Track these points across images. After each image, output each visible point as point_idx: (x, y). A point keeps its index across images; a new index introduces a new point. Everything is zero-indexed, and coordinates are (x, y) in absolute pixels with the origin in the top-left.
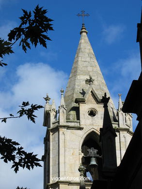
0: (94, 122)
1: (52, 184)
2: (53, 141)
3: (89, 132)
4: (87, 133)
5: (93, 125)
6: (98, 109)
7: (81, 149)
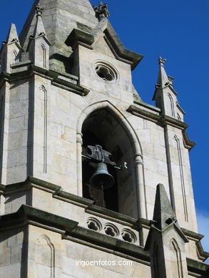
0: (110, 89)
1: (8, 186)
2: (11, 101)
3: (100, 105)
4: (96, 107)
5: (107, 93)
6: (118, 69)
7: (80, 132)
